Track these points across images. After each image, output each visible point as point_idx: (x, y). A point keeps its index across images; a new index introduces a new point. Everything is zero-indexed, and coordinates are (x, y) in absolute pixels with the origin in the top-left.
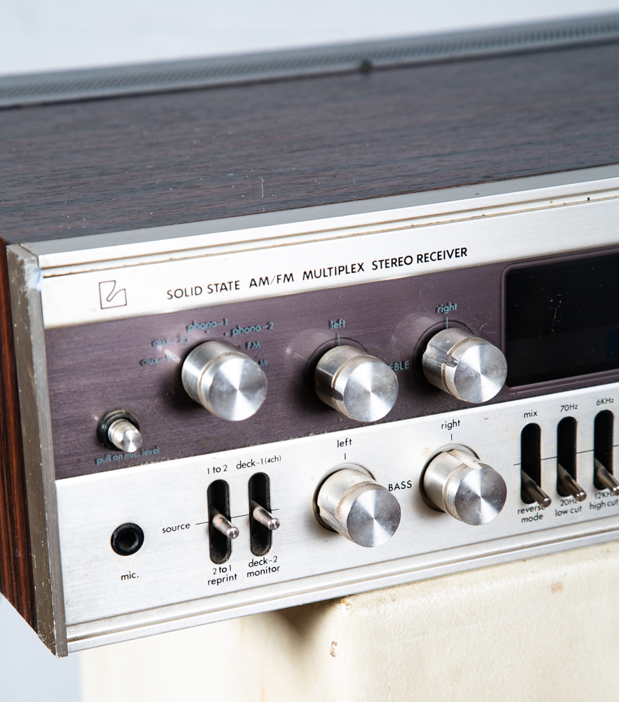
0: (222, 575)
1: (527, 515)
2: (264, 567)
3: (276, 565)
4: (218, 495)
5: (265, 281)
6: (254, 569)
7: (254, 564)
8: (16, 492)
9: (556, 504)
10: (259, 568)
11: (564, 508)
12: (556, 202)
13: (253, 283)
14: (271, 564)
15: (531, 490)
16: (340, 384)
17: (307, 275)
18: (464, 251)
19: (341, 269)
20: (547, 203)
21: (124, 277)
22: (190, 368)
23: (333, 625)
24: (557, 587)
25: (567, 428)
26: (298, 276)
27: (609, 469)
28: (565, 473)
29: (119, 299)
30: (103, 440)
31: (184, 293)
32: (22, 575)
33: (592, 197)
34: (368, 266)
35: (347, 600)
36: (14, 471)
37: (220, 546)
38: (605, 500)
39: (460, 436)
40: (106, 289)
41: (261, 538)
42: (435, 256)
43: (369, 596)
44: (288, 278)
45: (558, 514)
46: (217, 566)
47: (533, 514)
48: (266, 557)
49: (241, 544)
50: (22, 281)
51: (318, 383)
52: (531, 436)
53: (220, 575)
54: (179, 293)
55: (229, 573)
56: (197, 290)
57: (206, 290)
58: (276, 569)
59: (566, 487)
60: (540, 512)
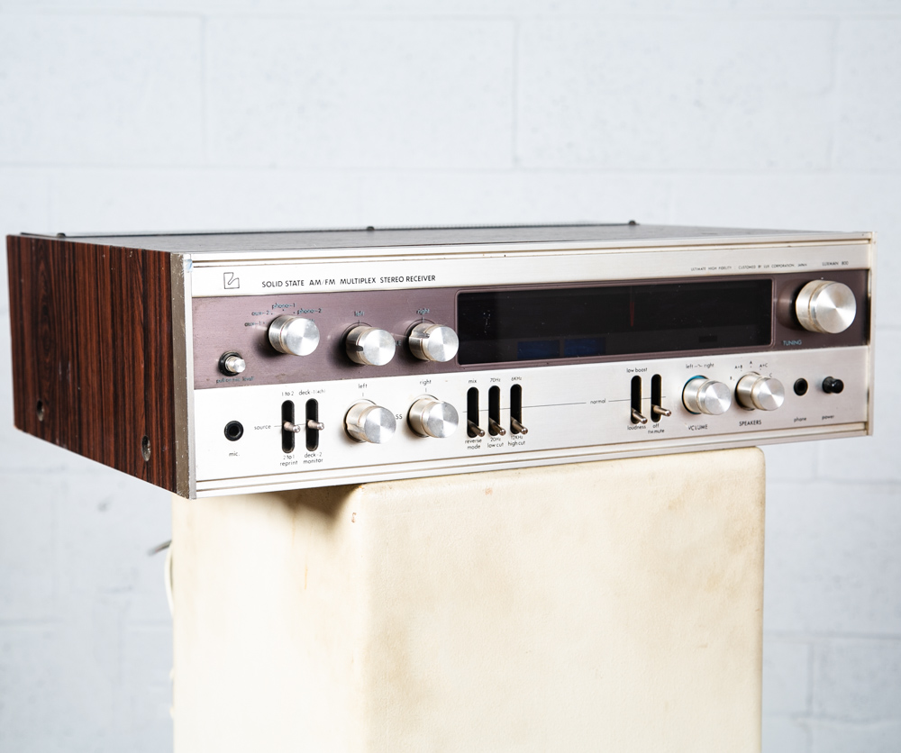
0: (288, 461)
1: (471, 444)
2: (314, 458)
3: (321, 458)
4: (288, 410)
5: (318, 282)
6: (308, 459)
7: (308, 456)
8: (166, 409)
9: (487, 439)
10: (310, 459)
11: (493, 443)
12: (486, 255)
13: (312, 283)
14: (318, 457)
15: (473, 428)
16: (361, 343)
17: (343, 281)
18: (433, 278)
19: (362, 280)
20: (481, 255)
21: (239, 271)
22: (274, 331)
23: (354, 502)
24: (489, 491)
25: (494, 392)
26: (338, 281)
27: (519, 421)
28: (493, 421)
29: (235, 284)
30: (223, 369)
31: (272, 285)
32: (167, 461)
33: (507, 254)
34: (378, 280)
35: (363, 486)
36: (166, 396)
37: (288, 442)
38: (518, 441)
39: (431, 389)
40: (228, 277)
41: (312, 439)
42: (417, 279)
43: (376, 484)
44: (332, 282)
45: (490, 446)
46: (286, 454)
47: (474, 444)
48: (315, 452)
50: (180, 268)
51: (348, 346)
52: (473, 395)
53: (287, 460)
54: (269, 284)
55: (293, 460)
56: (279, 283)
57: (284, 284)
58: (320, 461)
59: (494, 429)
60: (479, 444)
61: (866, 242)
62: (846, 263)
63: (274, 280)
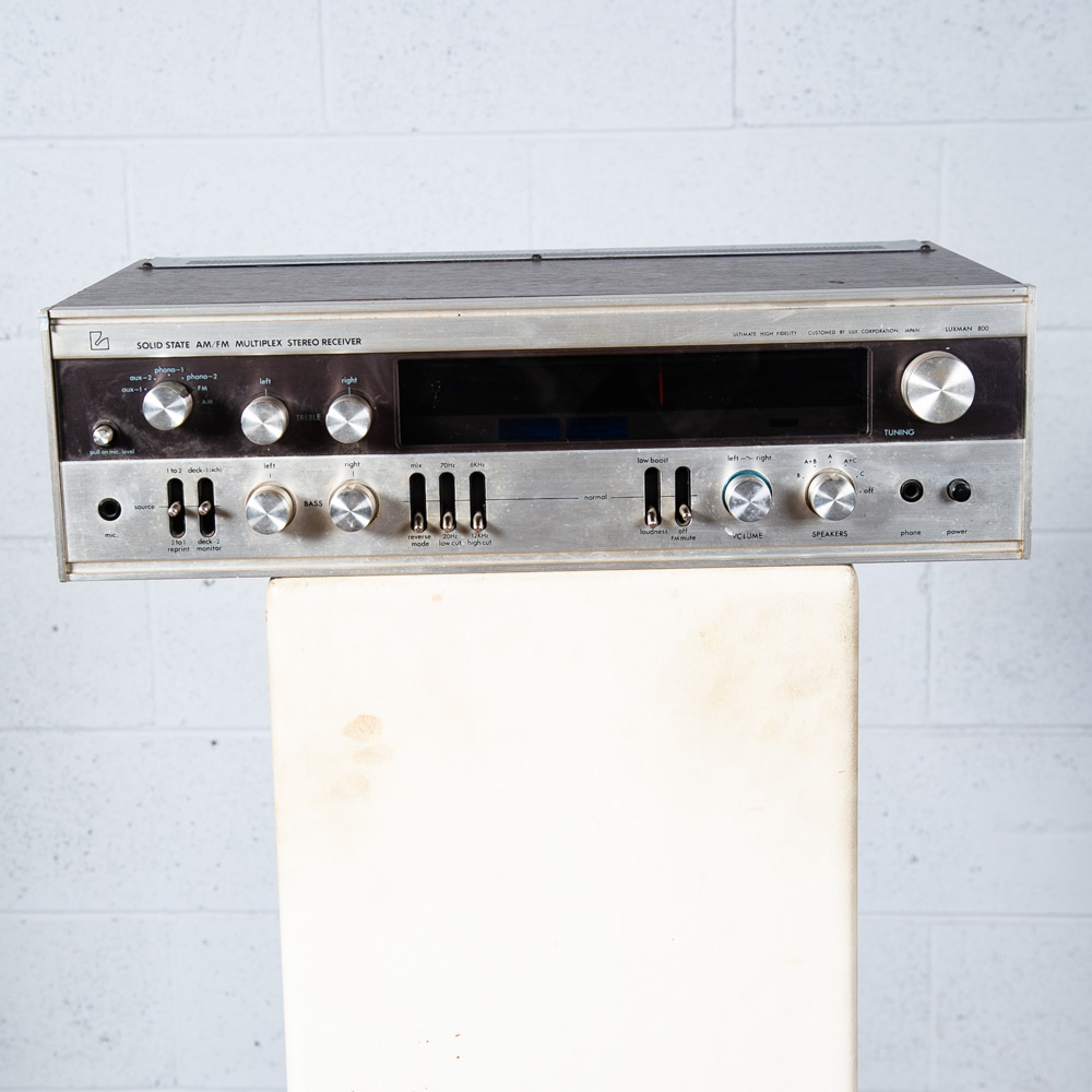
0: (179, 546)
1: (416, 540)
2: (210, 545)
3: (218, 546)
4: (175, 489)
5: (208, 344)
6: (202, 546)
7: (202, 542)
10: (206, 546)
11: (447, 540)
12: (432, 314)
13: (199, 345)
14: (215, 544)
17: (239, 344)
18: (359, 341)
19: (264, 342)
20: (426, 314)
21: (107, 330)
24: (437, 598)
25: (447, 481)
26: (232, 344)
29: (104, 345)
31: (149, 346)
33: (462, 314)
34: (285, 343)
35: (274, 581)
37: (177, 526)
38: (481, 539)
39: (360, 473)
40: (95, 337)
42: (336, 342)
43: (290, 580)
44: (225, 344)
45: (442, 543)
46: (175, 539)
47: (422, 541)
48: (211, 538)
49: (192, 525)
52: (417, 482)
53: (177, 546)
54: (146, 346)
55: (184, 546)
56: (159, 345)
57: (165, 346)
58: (218, 549)
60: (427, 541)
61: (1020, 300)
62: (986, 328)
63: (152, 340)
